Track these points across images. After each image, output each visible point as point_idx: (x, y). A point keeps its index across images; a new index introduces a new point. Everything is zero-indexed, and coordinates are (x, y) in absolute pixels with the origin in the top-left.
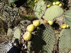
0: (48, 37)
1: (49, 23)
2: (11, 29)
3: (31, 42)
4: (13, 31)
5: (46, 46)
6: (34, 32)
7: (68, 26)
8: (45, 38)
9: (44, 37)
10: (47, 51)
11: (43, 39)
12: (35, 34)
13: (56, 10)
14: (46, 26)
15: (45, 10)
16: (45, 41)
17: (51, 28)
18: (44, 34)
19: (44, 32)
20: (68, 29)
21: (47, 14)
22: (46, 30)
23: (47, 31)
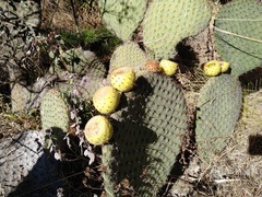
0: (163, 117)
1: (165, 69)
2: (25, 89)
3: (111, 146)
4: (33, 96)
5: (158, 144)
6: (120, 113)
7: (225, 66)
8: (153, 120)
9: (150, 119)
10: (162, 158)
11: (147, 124)
12: (121, 120)
13: (186, 7)
14: (155, 83)
15: (144, 5)
16: (154, 129)
17: (170, 85)
18: (149, 110)
19: (149, 104)
20: (226, 76)
21: (153, 22)
22: (154, 96)
23: (159, 98)
